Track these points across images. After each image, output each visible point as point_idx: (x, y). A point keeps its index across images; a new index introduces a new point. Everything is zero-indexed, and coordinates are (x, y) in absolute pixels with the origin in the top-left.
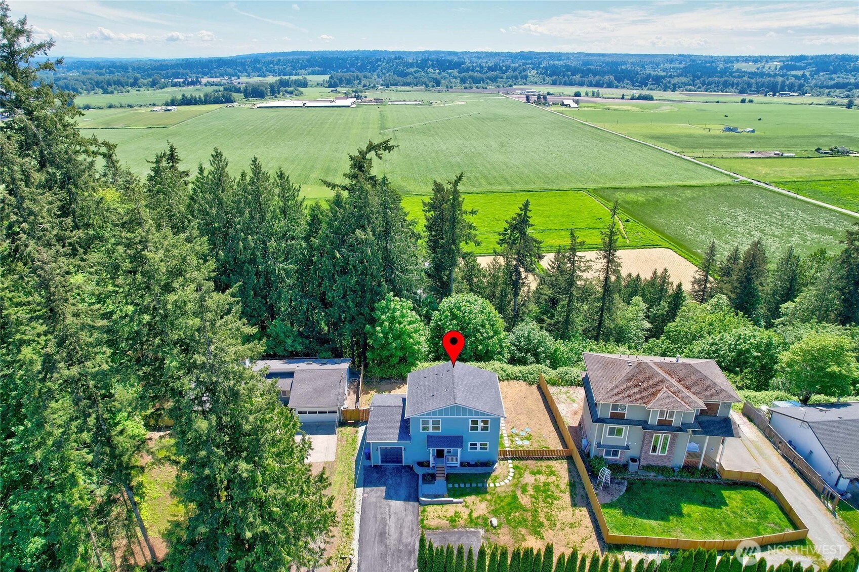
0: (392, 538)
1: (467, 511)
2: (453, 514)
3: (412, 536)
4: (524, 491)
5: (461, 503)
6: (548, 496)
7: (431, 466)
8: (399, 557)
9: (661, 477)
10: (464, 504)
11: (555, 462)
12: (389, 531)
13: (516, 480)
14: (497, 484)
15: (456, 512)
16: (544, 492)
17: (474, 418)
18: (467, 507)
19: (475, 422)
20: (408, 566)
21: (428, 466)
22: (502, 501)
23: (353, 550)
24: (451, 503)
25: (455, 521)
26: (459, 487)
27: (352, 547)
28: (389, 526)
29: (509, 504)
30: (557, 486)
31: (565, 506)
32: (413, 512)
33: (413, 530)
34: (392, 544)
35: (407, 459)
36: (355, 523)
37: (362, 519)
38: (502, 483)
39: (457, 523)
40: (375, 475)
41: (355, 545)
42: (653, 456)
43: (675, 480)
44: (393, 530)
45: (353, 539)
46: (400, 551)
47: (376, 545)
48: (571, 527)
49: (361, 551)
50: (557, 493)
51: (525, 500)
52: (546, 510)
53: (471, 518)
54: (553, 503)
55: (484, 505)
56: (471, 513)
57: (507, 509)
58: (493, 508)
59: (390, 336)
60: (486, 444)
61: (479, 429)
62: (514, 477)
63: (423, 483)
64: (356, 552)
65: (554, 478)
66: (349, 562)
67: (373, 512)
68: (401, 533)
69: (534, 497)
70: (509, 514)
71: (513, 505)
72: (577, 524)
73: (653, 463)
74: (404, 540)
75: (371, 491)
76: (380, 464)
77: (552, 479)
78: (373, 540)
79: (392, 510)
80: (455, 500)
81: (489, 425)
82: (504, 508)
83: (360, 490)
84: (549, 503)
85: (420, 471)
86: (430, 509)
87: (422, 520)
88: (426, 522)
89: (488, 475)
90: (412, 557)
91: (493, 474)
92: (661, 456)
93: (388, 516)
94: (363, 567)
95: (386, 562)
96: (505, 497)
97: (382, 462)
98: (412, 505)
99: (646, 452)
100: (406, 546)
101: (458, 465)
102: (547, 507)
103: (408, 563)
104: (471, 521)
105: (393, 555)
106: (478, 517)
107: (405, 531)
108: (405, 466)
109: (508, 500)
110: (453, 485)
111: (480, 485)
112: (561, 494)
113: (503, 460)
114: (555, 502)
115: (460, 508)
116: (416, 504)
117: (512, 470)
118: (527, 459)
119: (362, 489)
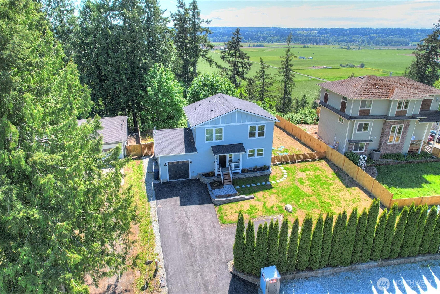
0: (196, 237)
1: (261, 204)
2: (249, 208)
3: (215, 233)
4: (302, 183)
5: (253, 198)
6: (323, 184)
7: (216, 175)
8: (208, 253)
9: (397, 162)
10: (255, 199)
11: (315, 162)
12: (191, 232)
13: (291, 177)
14: (278, 181)
15: (251, 206)
16: (318, 182)
17: (252, 123)
18: (259, 201)
19: (253, 128)
20: (220, 260)
21: (214, 175)
22: (287, 192)
23: (157, 255)
24: (244, 199)
25: (253, 213)
26: (246, 187)
27: (155, 253)
28: (190, 228)
29: (294, 193)
30: (326, 176)
31: (339, 188)
32: (211, 212)
33: (214, 227)
34: (197, 243)
35: (193, 172)
36: (154, 230)
37: (160, 226)
38: (281, 180)
39: (255, 214)
40: (166, 189)
41: (158, 249)
42: (390, 145)
43: (407, 163)
44: (194, 231)
45: (155, 245)
46: (207, 248)
47: (181, 247)
48: (353, 202)
49: (165, 256)
50: (328, 181)
51: (305, 189)
52: (327, 193)
53: (266, 209)
54: (329, 188)
55: (273, 197)
56: (264, 205)
57: (294, 197)
58: (282, 198)
59: (160, 95)
60: (262, 149)
61: (257, 134)
62: (288, 175)
63: (213, 189)
64: (161, 256)
65: (320, 172)
66: (154, 268)
67: (170, 218)
68: (203, 231)
69: (311, 186)
70: (299, 200)
71: (298, 194)
72: (357, 199)
73: (389, 152)
74: (208, 237)
75: (165, 202)
76: (168, 181)
77: (318, 173)
78: (176, 242)
79: (189, 214)
80: (247, 197)
81: (265, 131)
82: (291, 197)
83: (153, 203)
84: (326, 188)
85: (207, 181)
86: (224, 207)
87: (221, 217)
88: (225, 218)
89: (268, 176)
90: (222, 251)
91: (271, 175)
92: (396, 145)
93: (186, 219)
94: (171, 270)
95: (195, 260)
96: (288, 189)
97: (170, 179)
98: (208, 207)
99: (385, 143)
100: (212, 241)
101: (240, 171)
102: (327, 191)
103: (219, 257)
104: (268, 211)
105: (200, 253)
106: (273, 207)
107: (207, 229)
108: (192, 180)
109: (292, 191)
110: (241, 187)
111: (263, 183)
112: (332, 182)
113: (274, 165)
114: (331, 187)
115: (252, 202)
116: (211, 205)
117: (284, 171)
118: (293, 163)
119: (155, 201)
